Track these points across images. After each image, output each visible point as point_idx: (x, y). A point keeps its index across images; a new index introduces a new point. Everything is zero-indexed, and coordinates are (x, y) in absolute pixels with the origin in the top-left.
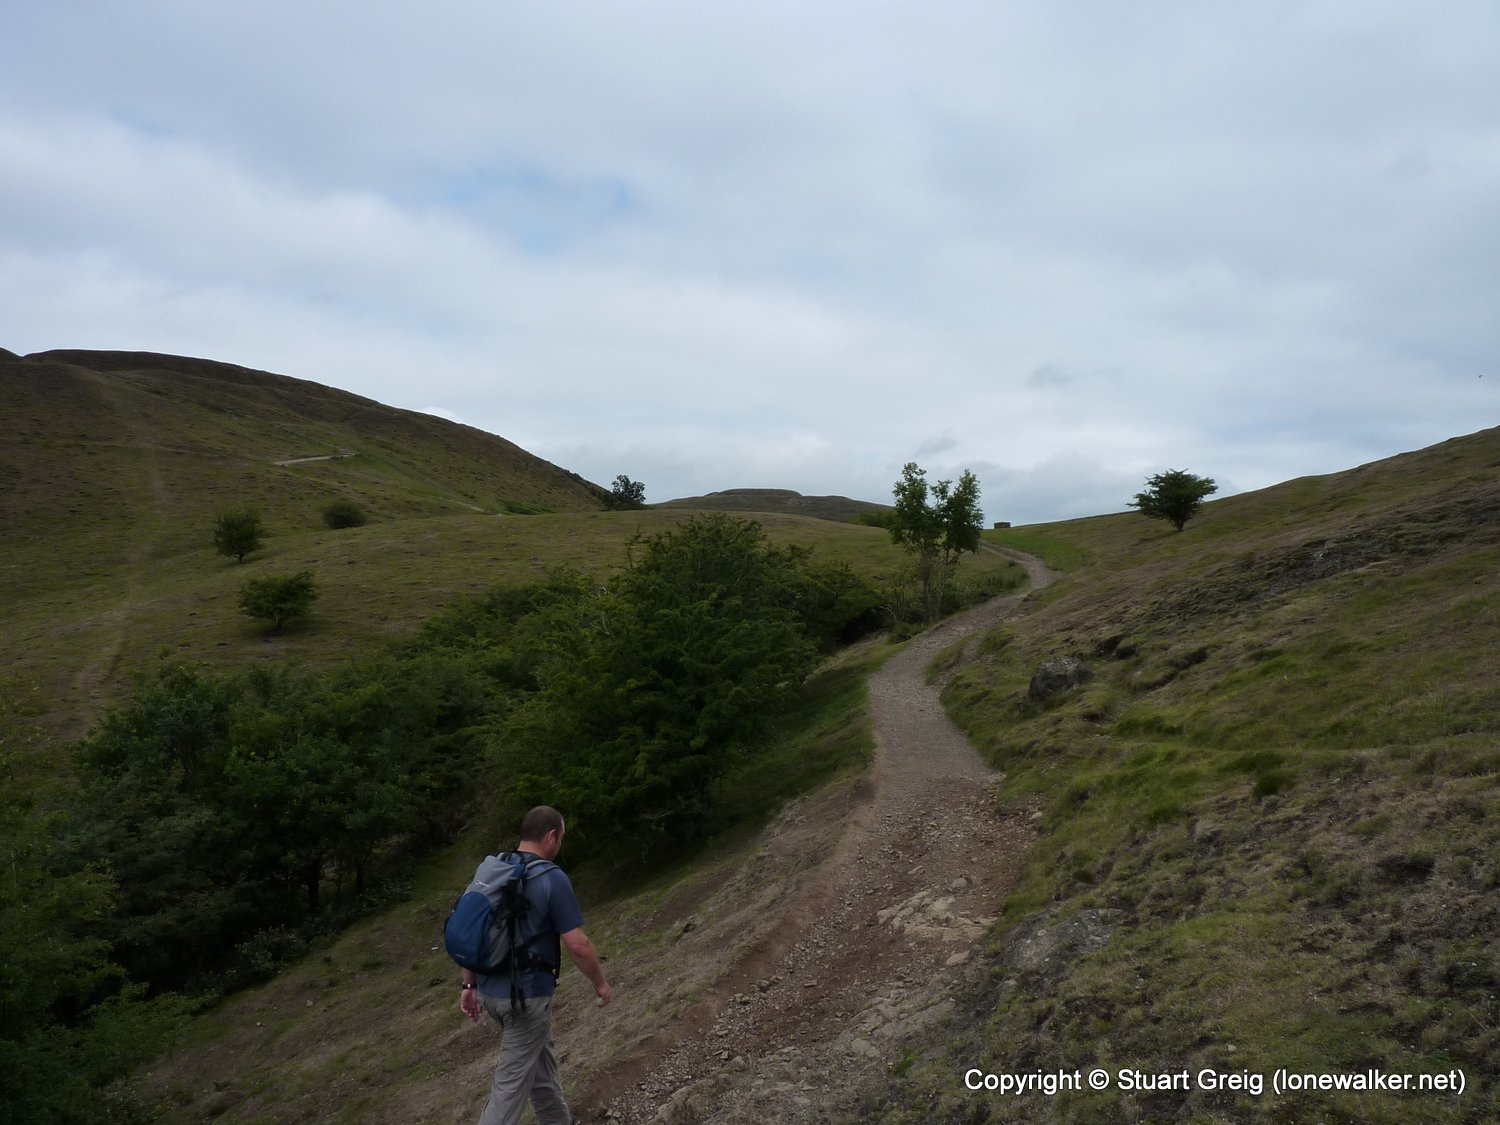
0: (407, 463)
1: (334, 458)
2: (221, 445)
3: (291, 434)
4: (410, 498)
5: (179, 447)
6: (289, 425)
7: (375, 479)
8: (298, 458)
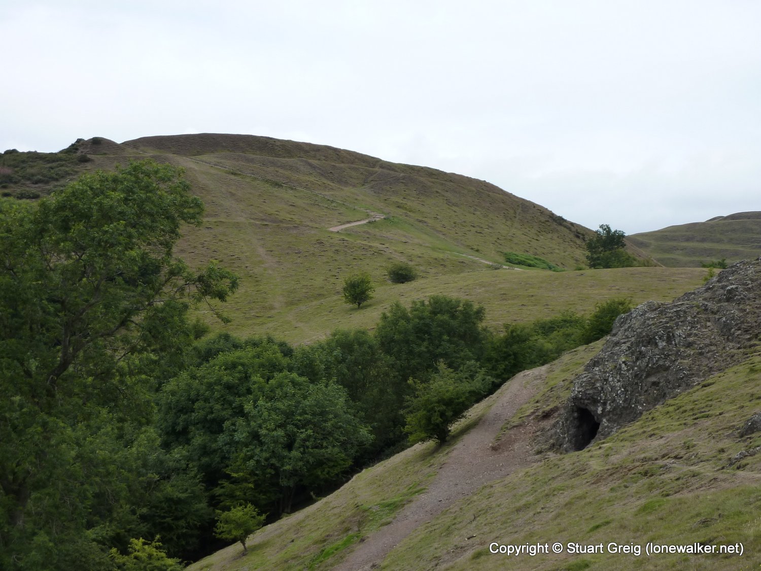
0: (420, 221)
1: (369, 222)
2: (289, 216)
3: (332, 202)
4: (435, 255)
5: (263, 220)
6: (327, 193)
7: (404, 239)
8: (344, 224)
